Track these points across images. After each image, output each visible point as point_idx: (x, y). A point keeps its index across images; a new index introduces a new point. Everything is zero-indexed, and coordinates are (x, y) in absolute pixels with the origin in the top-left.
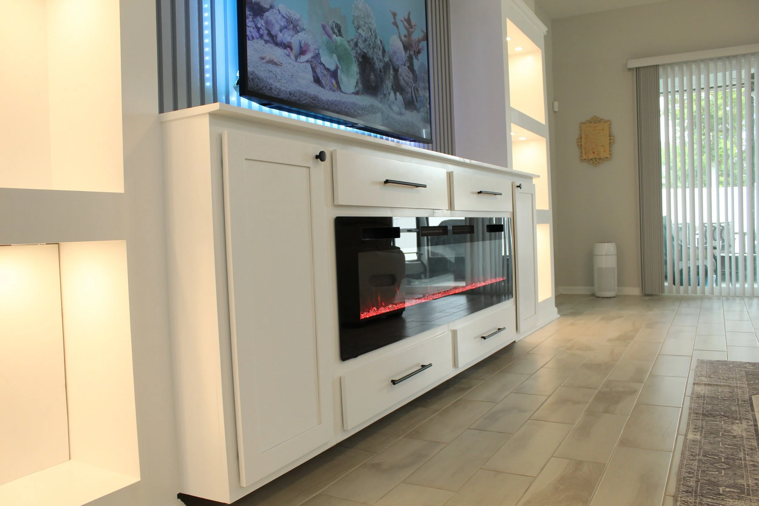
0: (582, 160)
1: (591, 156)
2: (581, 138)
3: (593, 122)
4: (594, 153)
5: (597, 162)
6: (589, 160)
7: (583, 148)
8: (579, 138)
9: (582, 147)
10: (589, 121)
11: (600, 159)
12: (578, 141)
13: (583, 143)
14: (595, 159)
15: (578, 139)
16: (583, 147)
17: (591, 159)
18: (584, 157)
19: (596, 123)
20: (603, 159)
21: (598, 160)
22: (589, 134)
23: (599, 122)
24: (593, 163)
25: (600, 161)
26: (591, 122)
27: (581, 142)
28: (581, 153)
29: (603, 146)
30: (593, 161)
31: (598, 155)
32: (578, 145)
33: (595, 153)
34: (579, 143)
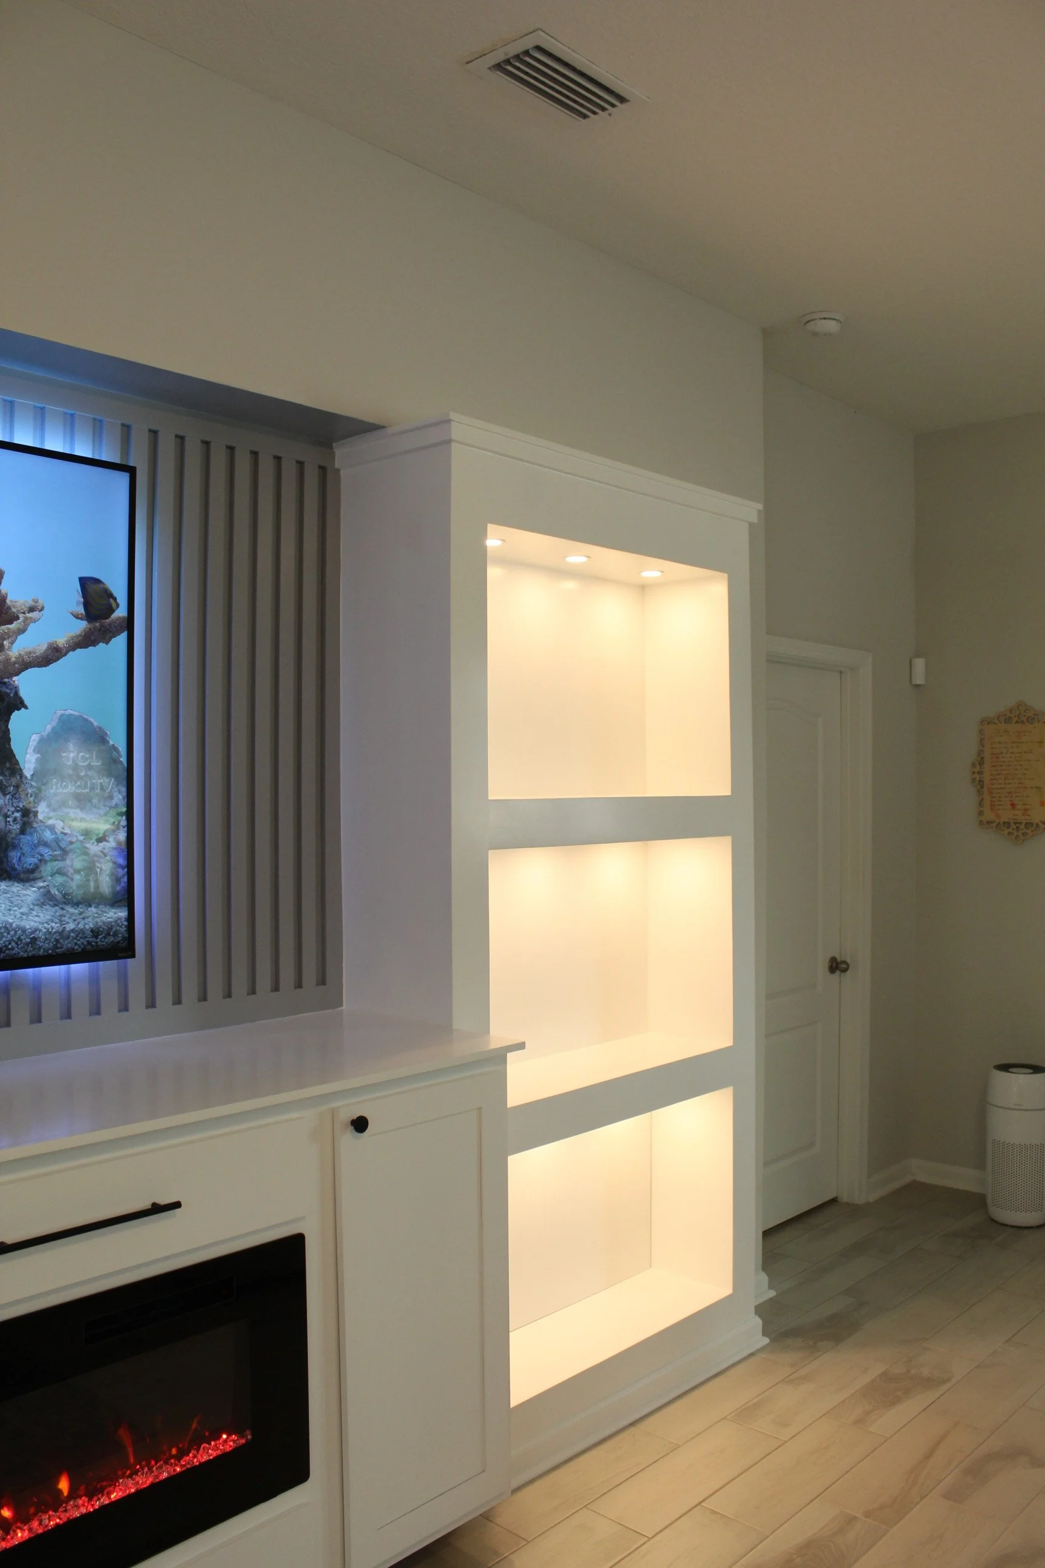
0: (981, 823)
1: (1006, 815)
2: (981, 763)
3: (1015, 719)
4: (1013, 805)
5: (1021, 832)
6: (999, 823)
7: (985, 790)
8: (977, 763)
9: (982, 787)
10: (1005, 715)
11: (1029, 825)
12: (974, 770)
13: (987, 779)
14: (1015, 823)
15: (974, 765)
16: (985, 787)
17: (1007, 824)
18: (989, 815)
19: (1023, 722)
20: (1037, 824)
21: (1022, 826)
22: (1002, 753)
23: (1030, 720)
24: (1009, 833)
25: (1029, 831)
26: (1008, 720)
27: (980, 773)
28: (981, 803)
29: (1039, 788)
30: (1010, 830)
31: (1023, 815)
32: (974, 780)
33: (1018, 807)
34: (977, 777)
